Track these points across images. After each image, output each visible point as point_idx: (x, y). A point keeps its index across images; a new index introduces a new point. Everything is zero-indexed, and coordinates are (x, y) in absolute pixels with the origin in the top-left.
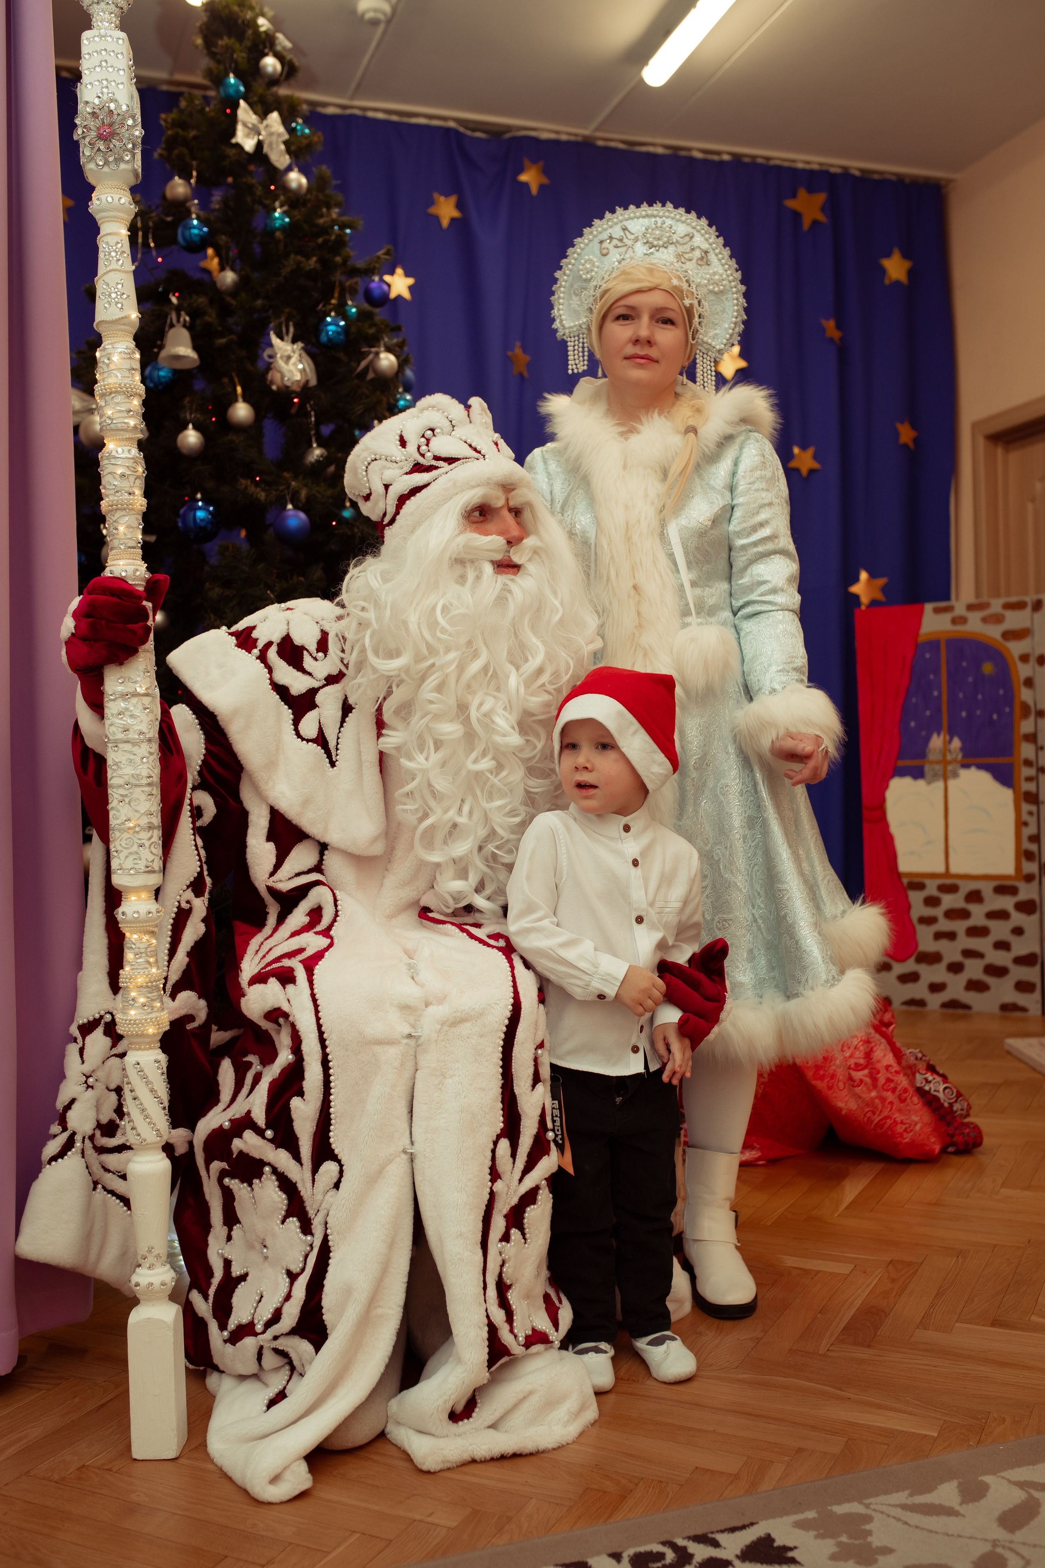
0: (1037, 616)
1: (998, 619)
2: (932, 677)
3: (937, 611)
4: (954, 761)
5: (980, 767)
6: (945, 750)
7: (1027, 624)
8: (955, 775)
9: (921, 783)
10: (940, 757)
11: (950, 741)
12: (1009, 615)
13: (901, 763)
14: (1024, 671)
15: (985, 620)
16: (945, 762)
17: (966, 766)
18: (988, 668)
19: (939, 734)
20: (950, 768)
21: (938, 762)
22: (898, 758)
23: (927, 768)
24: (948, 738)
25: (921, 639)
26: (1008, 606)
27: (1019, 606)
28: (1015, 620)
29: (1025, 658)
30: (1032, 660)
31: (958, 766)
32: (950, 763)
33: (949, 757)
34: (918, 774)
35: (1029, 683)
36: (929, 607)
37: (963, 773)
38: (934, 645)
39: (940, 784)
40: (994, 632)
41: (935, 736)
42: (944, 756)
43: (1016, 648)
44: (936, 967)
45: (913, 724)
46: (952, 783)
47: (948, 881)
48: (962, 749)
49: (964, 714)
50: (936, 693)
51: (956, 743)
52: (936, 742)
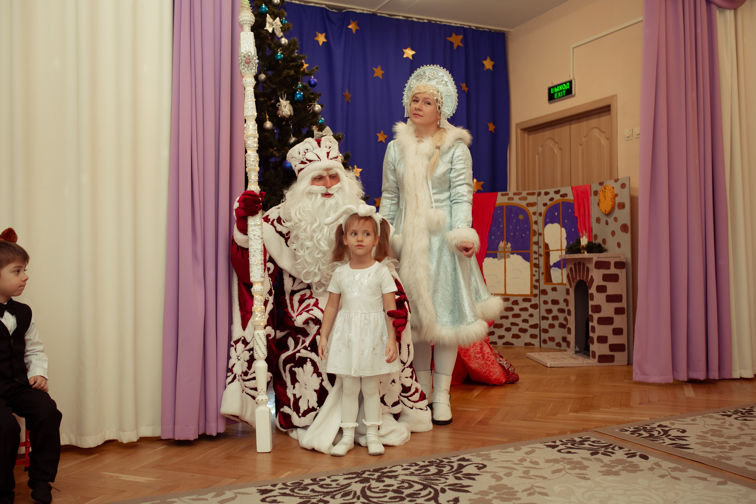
0: (539, 198)
1: (525, 199)
2: (500, 220)
3: (502, 195)
4: (508, 251)
5: (518, 254)
6: (505, 247)
7: (536, 201)
8: (509, 257)
9: (496, 259)
10: (503, 250)
11: (507, 244)
12: (529, 197)
13: (488, 252)
14: (534, 218)
15: (520, 199)
16: (505, 252)
17: (513, 253)
18: (521, 217)
19: (503, 242)
20: (507, 254)
21: (502, 252)
22: (487, 250)
23: (498, 254)
24: (506, 243)
25: (496, 206)
26: (529, 194)
27: (533, 194)
28: (531, 199)
29: (534, 213)
30: (537, 214)
31: (510, 253)
32: (507, 252)
33: (506, 250)
34: (495, 256)
35: (536, 223)
36: (499, 194)
37: (511, 256)
38: (501, 208)
39: (503, 260)
40: (523, 203)
41: (501, 242)
42: (505, 249)
43: (531, 210)
44: (501, 329)
45: (493, 237)
46: (507, 260)
47: (506, 297)
48: (511, 247)
49: (512, 234)
50: (502, 226)
51: (509, 245)
52: (502, 244)
